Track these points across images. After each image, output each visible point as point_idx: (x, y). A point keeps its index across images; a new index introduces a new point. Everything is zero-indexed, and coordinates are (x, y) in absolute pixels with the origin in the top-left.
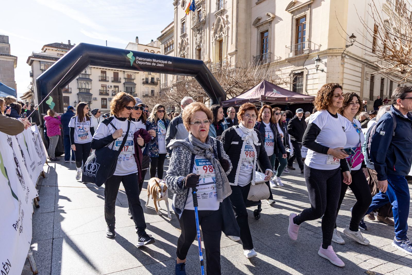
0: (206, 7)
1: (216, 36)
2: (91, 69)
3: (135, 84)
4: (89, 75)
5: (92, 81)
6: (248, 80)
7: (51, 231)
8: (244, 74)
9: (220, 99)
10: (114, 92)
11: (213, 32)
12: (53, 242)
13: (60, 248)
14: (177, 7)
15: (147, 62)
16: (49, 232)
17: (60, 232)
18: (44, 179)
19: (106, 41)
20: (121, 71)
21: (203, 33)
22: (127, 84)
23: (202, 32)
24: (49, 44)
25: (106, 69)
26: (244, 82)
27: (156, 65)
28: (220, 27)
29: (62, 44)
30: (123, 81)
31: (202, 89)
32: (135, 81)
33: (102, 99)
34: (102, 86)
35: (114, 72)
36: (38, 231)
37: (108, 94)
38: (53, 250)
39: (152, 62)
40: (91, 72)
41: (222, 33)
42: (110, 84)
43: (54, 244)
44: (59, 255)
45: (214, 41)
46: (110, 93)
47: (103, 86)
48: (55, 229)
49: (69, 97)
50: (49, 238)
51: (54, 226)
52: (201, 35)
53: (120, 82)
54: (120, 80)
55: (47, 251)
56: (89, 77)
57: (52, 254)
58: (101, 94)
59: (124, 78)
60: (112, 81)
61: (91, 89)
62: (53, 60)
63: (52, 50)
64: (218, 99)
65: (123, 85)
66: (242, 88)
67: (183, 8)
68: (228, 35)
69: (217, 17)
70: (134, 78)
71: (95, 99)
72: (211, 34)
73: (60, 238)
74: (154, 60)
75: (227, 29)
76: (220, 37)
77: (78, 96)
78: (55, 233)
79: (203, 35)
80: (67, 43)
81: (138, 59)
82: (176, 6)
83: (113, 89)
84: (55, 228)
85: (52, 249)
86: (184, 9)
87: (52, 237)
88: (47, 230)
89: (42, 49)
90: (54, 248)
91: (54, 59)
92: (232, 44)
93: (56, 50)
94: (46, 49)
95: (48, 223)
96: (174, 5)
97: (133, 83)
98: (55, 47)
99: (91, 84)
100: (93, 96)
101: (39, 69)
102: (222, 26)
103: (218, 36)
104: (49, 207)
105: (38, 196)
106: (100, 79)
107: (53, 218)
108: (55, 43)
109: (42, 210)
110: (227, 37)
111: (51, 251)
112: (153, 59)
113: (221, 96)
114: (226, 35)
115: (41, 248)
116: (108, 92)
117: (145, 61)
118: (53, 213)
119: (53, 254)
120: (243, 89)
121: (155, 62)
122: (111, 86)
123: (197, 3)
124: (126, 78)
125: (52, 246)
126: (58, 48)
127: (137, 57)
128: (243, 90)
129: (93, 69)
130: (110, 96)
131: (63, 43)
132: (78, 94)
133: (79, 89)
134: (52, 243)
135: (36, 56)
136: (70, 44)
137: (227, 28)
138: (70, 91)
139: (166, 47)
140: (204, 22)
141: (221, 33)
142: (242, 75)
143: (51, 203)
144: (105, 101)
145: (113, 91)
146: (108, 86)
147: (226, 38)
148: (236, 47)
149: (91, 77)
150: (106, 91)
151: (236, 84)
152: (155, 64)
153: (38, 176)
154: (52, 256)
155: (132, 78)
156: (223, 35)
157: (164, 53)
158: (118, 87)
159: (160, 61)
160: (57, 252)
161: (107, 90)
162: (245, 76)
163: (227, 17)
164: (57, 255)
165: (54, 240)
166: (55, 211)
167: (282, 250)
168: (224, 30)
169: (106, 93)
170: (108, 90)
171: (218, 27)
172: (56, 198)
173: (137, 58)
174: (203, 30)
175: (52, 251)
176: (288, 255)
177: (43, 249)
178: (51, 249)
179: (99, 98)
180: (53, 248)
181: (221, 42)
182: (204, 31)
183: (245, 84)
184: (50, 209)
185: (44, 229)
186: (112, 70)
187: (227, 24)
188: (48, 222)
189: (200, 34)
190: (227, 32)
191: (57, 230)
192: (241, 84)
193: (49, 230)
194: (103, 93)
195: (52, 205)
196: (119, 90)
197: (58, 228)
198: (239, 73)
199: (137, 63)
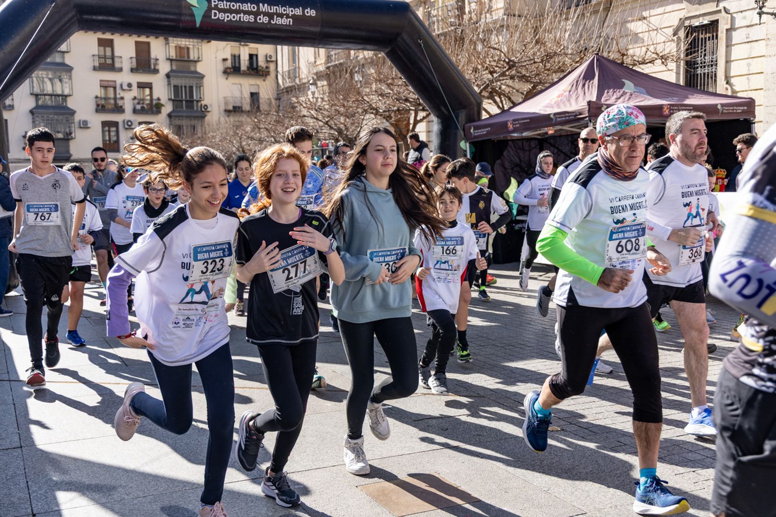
3: (202, 77)
4: (64, 52)
5: (73, 72)
6: (547, 56)
7: (22, 495)
8: (535, 37)
9: (463, 116)
10: (139, 103)
15: (242, 15)
16: (20, 499)
20: (157, 37)
22: (175, 77)
25: (113, 33)
26: (535, 62)
27: (269, 21)
30: (164, 68)
31: (407, 85)
32: (200, 68)
33: (104, 124)
34: (101, 86)
35: (136, 42)
37: (119, 110)
39: (257, 14)
40: (69, 46)
42: (125, 77)
46: (128, 106)
47: (105, 86)
48: (34, 492)
50: (24, 514)
51: (30, 483)
53: (156, 71)
54: (156, 64)
56: (64, 58)
58: (100, 108)
59: (167, 59)
60: (132, 70)
64: (457, 118)
65: (166, 80)
66: (527, 81)
70: (196, 59)
71: (84, 125)
73: (51, 513)
74: (264, 8)
77: (33, 118)
81: (216, 6)
83: (135, 92)
84: (33, 488)
87: (29, 511)
88: (14, 494)
95: (12, 477)
97: (196, 72)
99: (70, 78)
100: (78, 117)
104: (4, 435)
106: (97, 64)
107: (22, 464)
112: (261, 5)
113: (465, 107)
116: (120, 103)
117: (238, 12)
118: (19, 450)
120: (531, 82)
121: (265, 14)
122: (130, 85)
124: (174, 58)
127: (213, 1)
128: (530, 86)
130: (128, 115)
132: (32, 112)
133: (37, 96)
142: (528, 39)
143: (8, 426)
144: (113, 129)
145: (135, 98)
146: (121, 85)
149: (68, 60)
150: (115, 99)
151: (510, 68)
152: (265, 20)
155: (192, 58)
158: (149, 86)
159: (281, 10)
161: (118, 96)
162: (537, 42)
166: (22, 444)
169: (116, 104)
170: (122, 94)
172: (17, 412)
173: (213, 4)
179: (96, 121)
183: (537, 68)
184: (8, 441)
186: (131, 35)
188: (10, 474)
191: (40, 492)
192: (525, 66)
193: (19, 495)
194: (107, 107)
195: (11, 430)
196: (155, 97)
197: (40, 488)
198: (518, 33)
199: (213, 17)
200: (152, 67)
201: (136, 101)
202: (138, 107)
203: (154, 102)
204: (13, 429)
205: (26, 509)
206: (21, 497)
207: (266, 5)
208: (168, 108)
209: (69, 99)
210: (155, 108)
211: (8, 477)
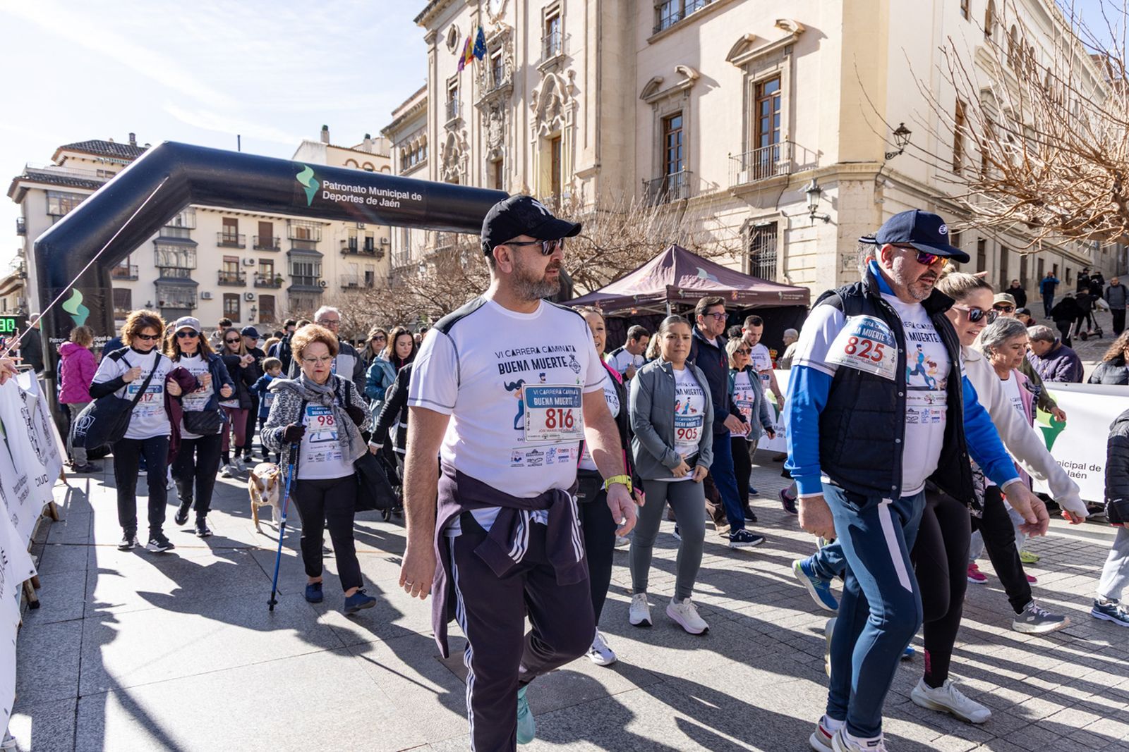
0: (514, 48)
1: (542, 125)
2: (194, 214)
3: (321, 256)
4: (189, 229)
5: (198, 247)
6: (631, 245)
7: (71, 674)
8: (621, 228)
10: (260, 278)
11: (536, 116)
12: (77, 705)
13: (98, 724)
14: (435, 48)
15: (352, 196)
16: (68, 678)
17: (98, 676)
18: (56, 524)
19: (239, 136)
20: (280, 219)
21: (507, 117)
22: (296, 255)
23: (504, 114)
24: (74, 142)
25: (238, 214)
26: (620, 251)
27: (378, 203)
28: (553, 101)
29: (111, 144)
30: (286, 246)
32: (319, 248)
33: (226, 296)
34: (224, 261)
35: (260, 223)
36: (36, 677)
37: (241, 283)
38: (79, 730)
39: (366, 196)
40: (194, 222)
41: (558, 117)
42: (247, 254)
43: (81, 713)
44: (96, 744)
45: (536, 138)
46: (250, 280)
47: (228, 261)
48: (85, 670)
49: (130, 290)
50: (67, 696)
51: (83, 660)
52: (501, 123)
53: (277, 249)
54: (277, 243)
55: (59, 733)
56: (189, 234)
57: (75, 743)
58: (223, 282)
59: (289, 239)
60: (255, 248)
61: (193, 269)
62: (84, 187)
63: (83, 160)
65: (287, 257)
66: (614, 267)
67: (453, 50)
68: (574, 125)
69: (544, 74)
70: (316, 239)
71: (207, 297)
72: (529, 122)
73: (99, 695)
74: (373, 191)
75: (573, 108)
76: (552, 128)
77: (157, 289)
78: (84, 681)
79: (507, 122)
80: (125, 141)
81: (328, 187)
82: (432, 46)
83: (257, 267)
84: (85, 666)
85: (76, 727)
86: (454, 53)
87: (75, 693)
88: (61, 673)
89: (55, 158)
90: (82, 725)
91: (88, 185)
92: (586, 147)
93: (94, 161)
94: (66, 158)
96: (428, 42)
97: (315, 252)
98: (92, 153)
99: (195, 253)
100: (200, 289)
101: (45, 213)
102: (557, 99)
103: (547, 126)
104: (67, 605)
105: (36, 573)
106: (221, 241)
107: (79, 638)
108: (92, 142)
109: (46, 615)
110: (571, 128)
111: (72, 732)
112: (370, 188)
114: (570, 123)
115: (43, 726)
116: (242, 277)
117: (349, 193)
118: (80, 622)
119: (79, 740)
120: (617, 268)
121: (374, 197)
122: (252, 261)
123: (490, 37)
124: (295, 238)
125: (76, 717)
126: (99, 154)
127: (324, 182)
128: (616, 272)
129: (199, 214)
130: (250, 288)
131: (115, 142)
132: (156, 283)
133: (161, 268)
134: (77, 711)
135: (34, 176)
136: (135, 144)
137: (573, 104)
138: (132, 273)
139: (406, 153)
140: (510, 88)
141: (556, 118)
142: (615, 230)
143: (75, 594)
144: (235, 301)
145: (256, 273)
146: (244, 261)
147: (569, 130)
148: (596, 155)
149: (194, 236)
150: (237, 273)
151: (598, 255)
152: (374, 202)
153: (38, 517)
154: (75, 747)
155: (312, 238)
156: (562, 122)
157: (401, 171)
158: (271, 263)
159: (389, 193)
160: (89, 735)
161: (240, 271)
162: (623, 233)
163: (572, 75)
164: (90, 746)
165: (81, 702)
166: (85, 615)
167: (728, 710)
168: (565, 109)
169: (238, 278)
170: (245, 269)
171: (548, 102)
172: (89, 579)
173: (325, 185)
174: (506, 110)
175: (75, 733)
176: (744, 721)
177: (50, 728)
178: (72, 728)
179: (219, 293)
180: (78, 723)
181: (555, 142)
182: (510, 112)
183: (622, 256)
184: (71, 611)
185: (54, 670)
186: (254, 216)
187: (571, 94)
188: (63, 650)
189: (500, 120)
190: (571, 114)
191: (92, 670)
192: (611, 254)
193: (68, 673)
194: (229, 281)
195: (76, 599)
196: (276, 273)
197: (93, 666)
198: (606, 227)
199: (324, 197)
200: (274, 245)
201: (257, 276)
202: (260, 281)
203: (275, 278)
204: (79, 598)
205: (72, 690)
206: (69, 676)
207: (375, 189)
208: (288, 283)
209: (193, 273)
210: (276, 283)
211: (61, 653)
